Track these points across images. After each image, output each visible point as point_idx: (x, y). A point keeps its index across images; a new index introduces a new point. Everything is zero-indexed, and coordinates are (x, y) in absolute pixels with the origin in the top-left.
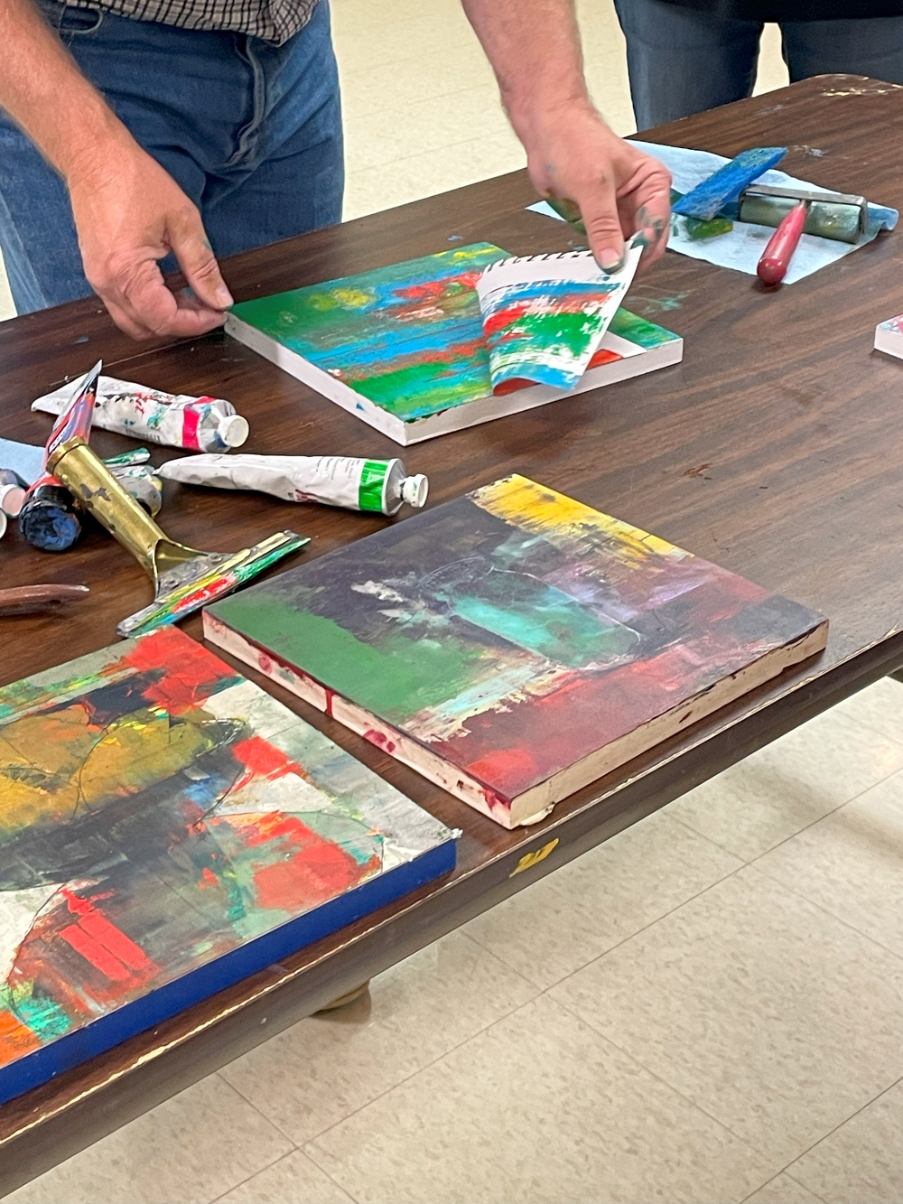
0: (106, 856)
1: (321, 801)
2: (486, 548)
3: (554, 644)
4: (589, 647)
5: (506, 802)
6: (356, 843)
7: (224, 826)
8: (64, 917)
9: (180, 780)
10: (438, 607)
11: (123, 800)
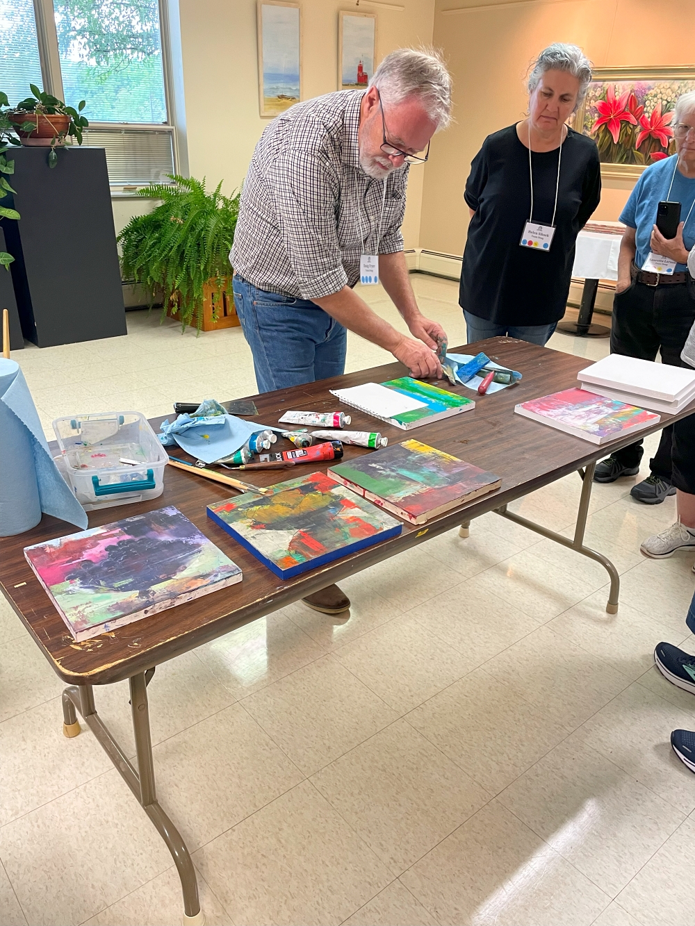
0: (310, 524)
1: (366, 514)
2: (405, 457)
3: (426, 481)
4: (436, 482)
5: (415, 517)
6: (375, 524)
7: (340, 519)
8: (301, 536)
9: (327, 508)
10: (393, 471)
11: (312, 512)
